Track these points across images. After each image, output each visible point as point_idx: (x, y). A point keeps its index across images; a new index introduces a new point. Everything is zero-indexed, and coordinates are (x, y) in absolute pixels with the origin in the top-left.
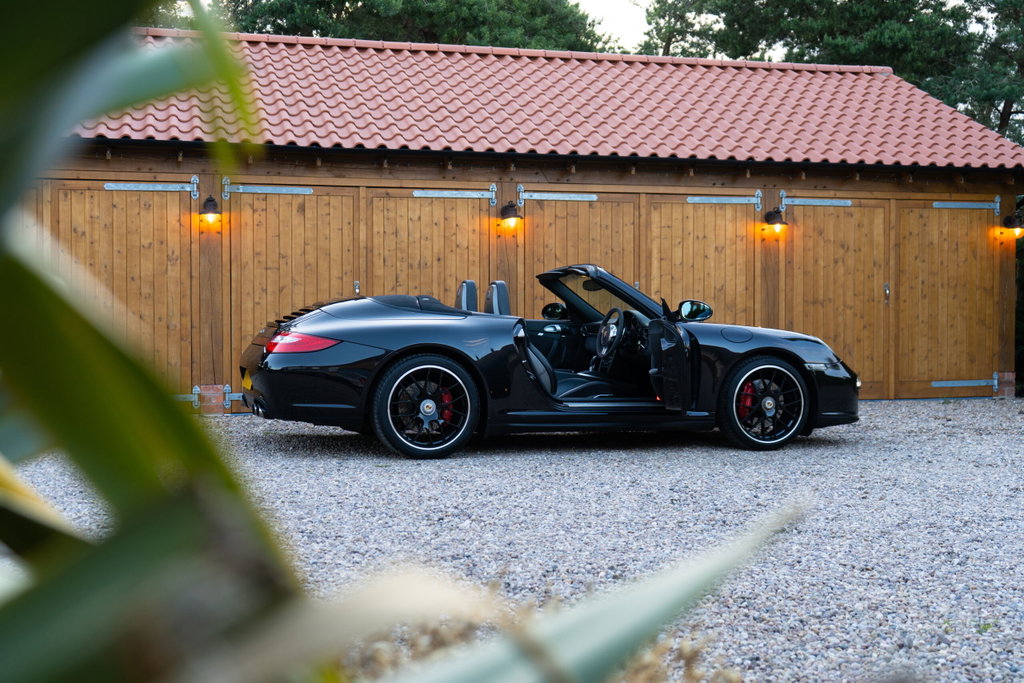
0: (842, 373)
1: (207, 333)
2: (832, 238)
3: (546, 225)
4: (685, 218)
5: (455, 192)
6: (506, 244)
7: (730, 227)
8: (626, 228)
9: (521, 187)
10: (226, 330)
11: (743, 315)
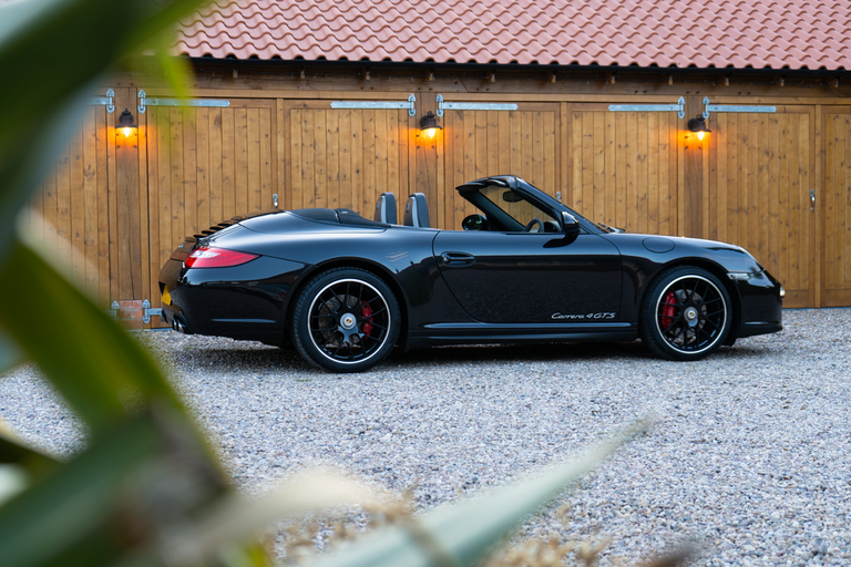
0: (765, 282)
1: (125, 248)
2: (756, 145)
3: (466, 136)
4: (607, 127)
5: (373, 103)
6: (426, 155)
7: (652, 135)
8: (547, 138)
9: (441, 97)
10: (144, 245)
11: (666, 224)
